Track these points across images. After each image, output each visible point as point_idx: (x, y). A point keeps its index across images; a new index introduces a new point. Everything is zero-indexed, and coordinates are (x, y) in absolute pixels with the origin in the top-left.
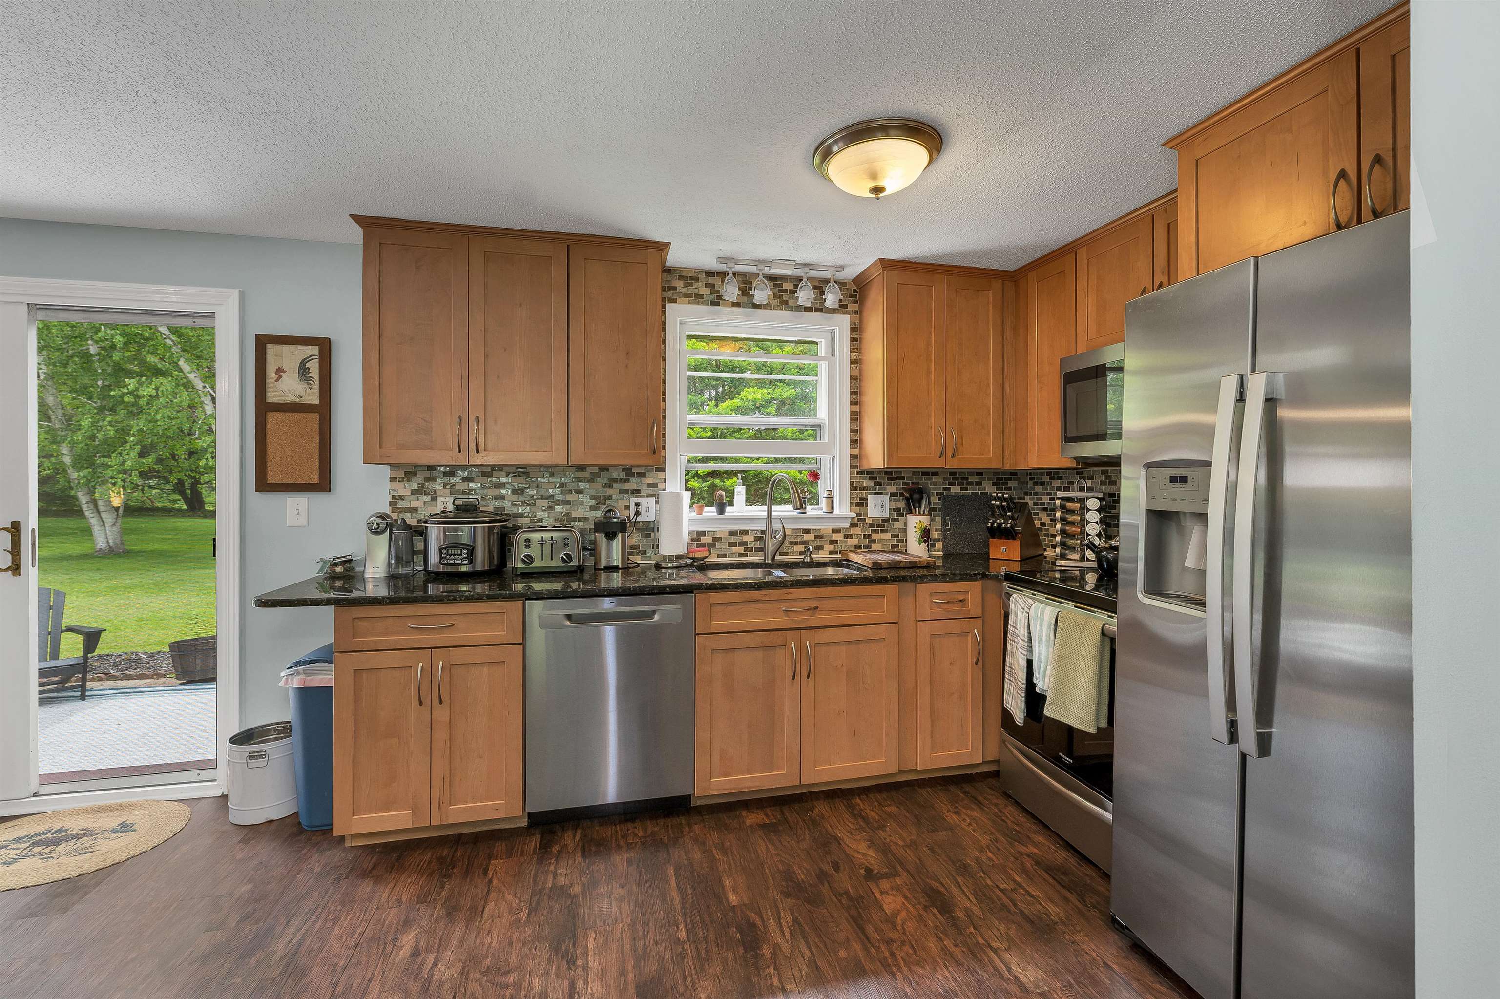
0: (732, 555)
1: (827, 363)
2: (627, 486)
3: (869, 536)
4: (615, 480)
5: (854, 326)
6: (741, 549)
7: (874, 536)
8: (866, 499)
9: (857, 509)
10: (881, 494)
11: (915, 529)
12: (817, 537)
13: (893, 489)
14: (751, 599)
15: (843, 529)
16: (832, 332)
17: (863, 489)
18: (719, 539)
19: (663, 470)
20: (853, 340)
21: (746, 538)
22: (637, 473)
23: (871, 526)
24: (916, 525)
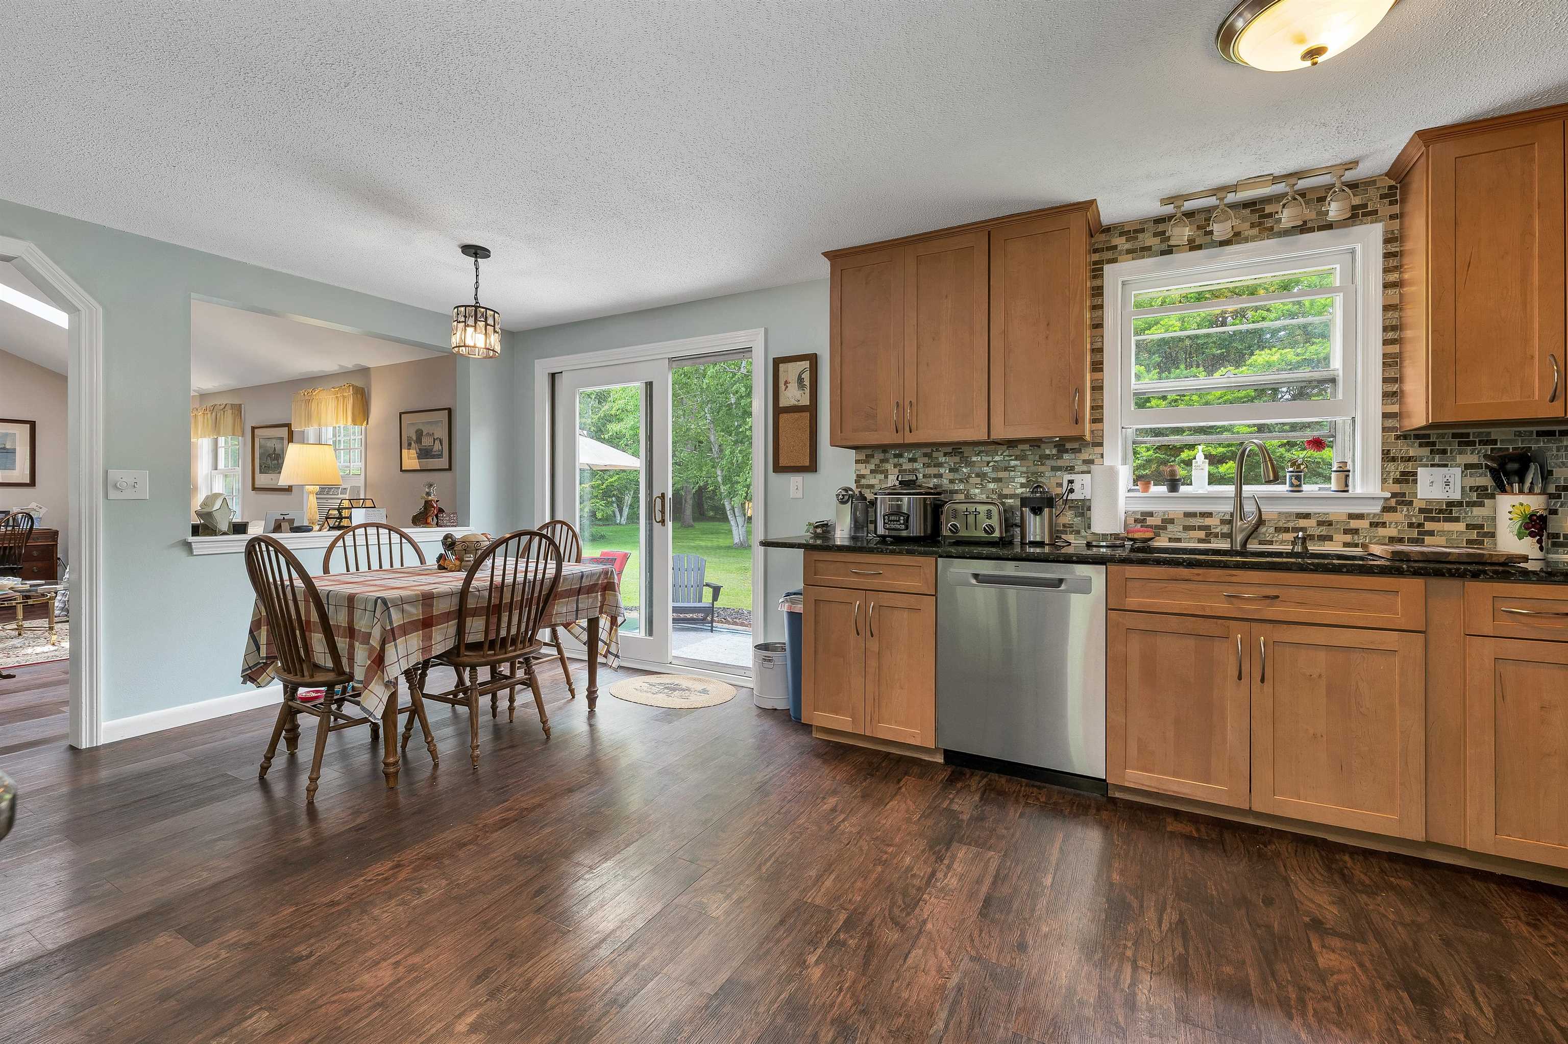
0: (1190, 540)
1: (1342, 294)
2: (1060, 463)
3: (1420, 525)
4: (1048, 457)
5: (1390, 236)
6: (1202, 534)
7: (1429, 526)
8: (1415, 474)
9: (1397, 488)
10: (1446, 466)
11: (1510, 516)
12: (1320, 523)
13: (1473, 459)
14: (1178, 577)
15: (1368, 514)
16: (1353, 252)
17: (1409, 459)
18: (1172, 521)
19: (1101, 444)
20: (1387, 255)
21: (1207, 521)
22: (1071, 449)
23: (1421, 511)
24: (1511, 509)
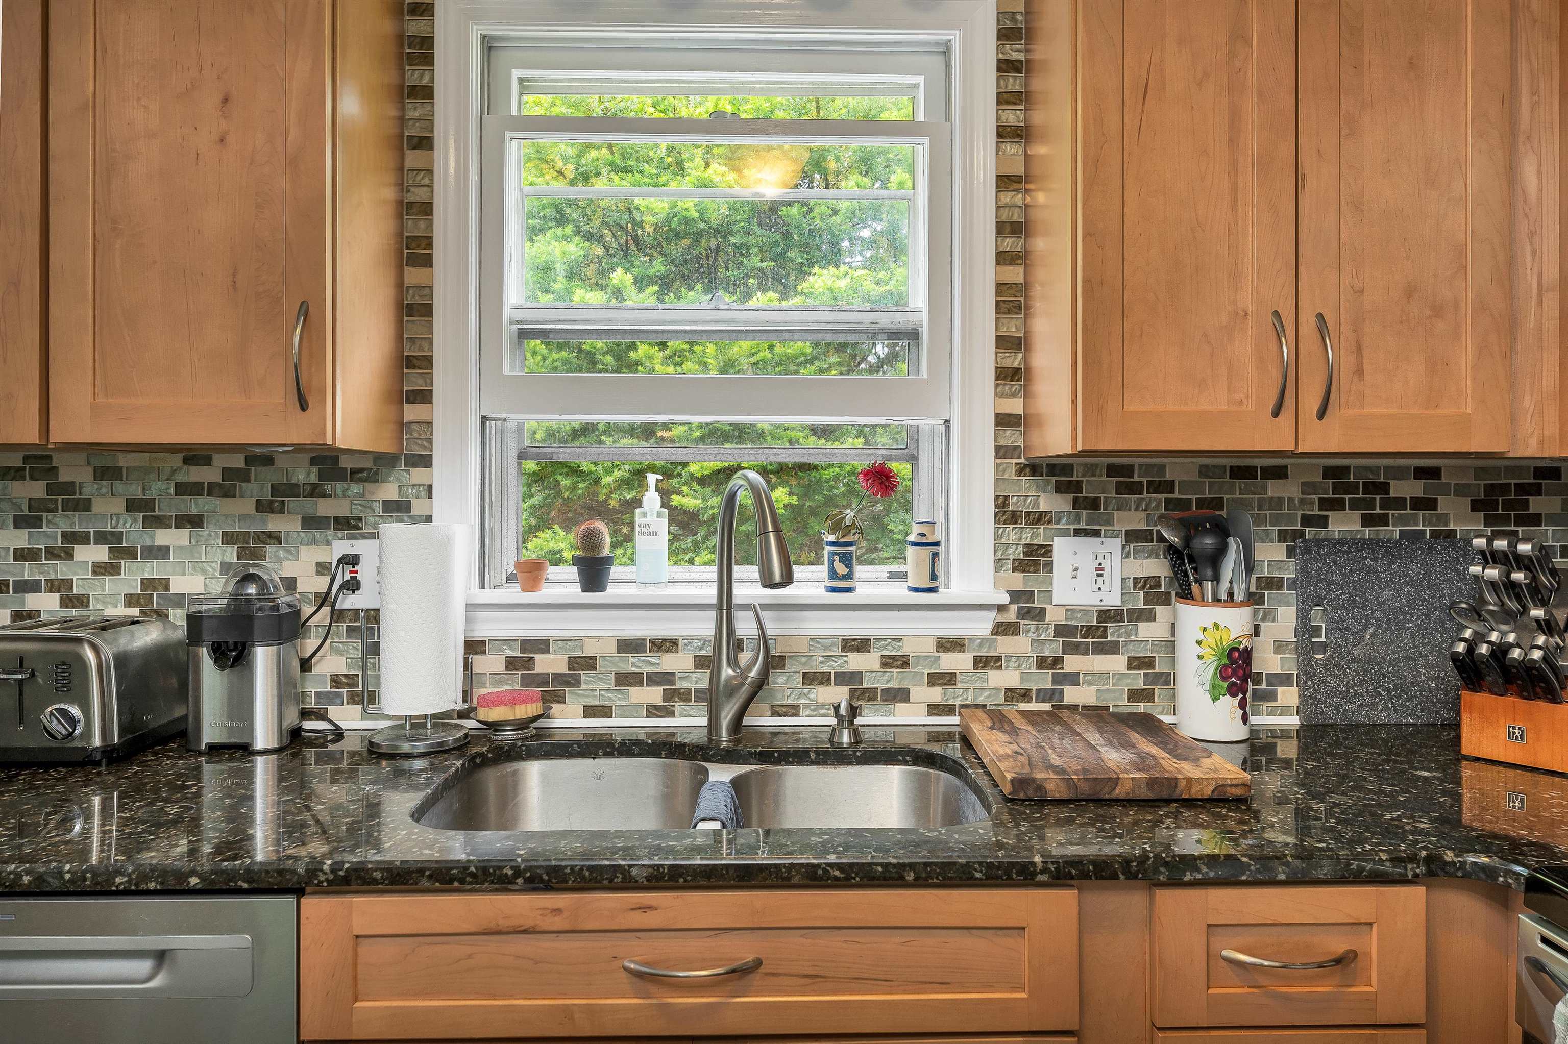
0: (630, 710)
1: (926, 141)
2: (325, 508)
3: (1057, 661)
4: (292, 490)
5: (1009, 24)
6: (654, 695)
7: (1072, 663)
8: (1047, 550)
9: (1018, 581)
10: (1096, 534)
11: (1198, 650)
12: (888, 662)
13: (1137, 521)
15: (972, 640)
16: (946, 51)
17: (1040, 518)
18: (589, 663)
19: (425, 461)
20: (1006, 67)
21: (668, 662)
22: (354, 472)
23: (1061, 631)
24: (1200, 637)
